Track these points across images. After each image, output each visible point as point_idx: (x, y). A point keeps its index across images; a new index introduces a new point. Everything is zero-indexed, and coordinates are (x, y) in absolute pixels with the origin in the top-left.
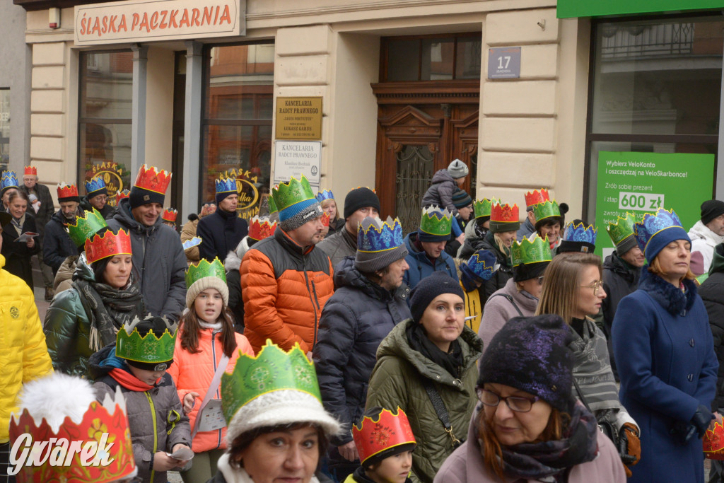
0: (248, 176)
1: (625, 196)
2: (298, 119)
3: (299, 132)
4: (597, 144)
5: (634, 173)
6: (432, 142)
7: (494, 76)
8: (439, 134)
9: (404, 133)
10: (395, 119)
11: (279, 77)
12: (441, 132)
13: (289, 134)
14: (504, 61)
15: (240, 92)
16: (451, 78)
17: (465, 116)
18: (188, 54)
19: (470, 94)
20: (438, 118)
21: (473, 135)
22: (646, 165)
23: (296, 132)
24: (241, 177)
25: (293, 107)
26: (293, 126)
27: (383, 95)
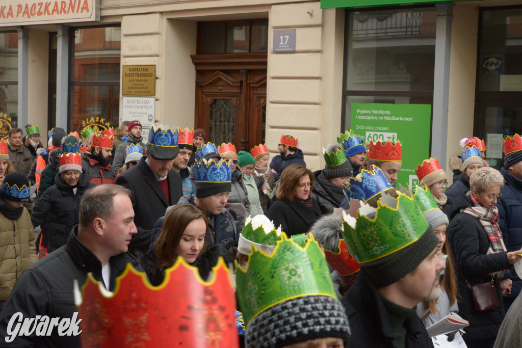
0: (103, 123)
1: (370, 134)
2: (138, 81)
3: (139, 90)
4: (350, 98)
5: (376, 118)
6: (234, 97)
7: (277, 50)
8: (239, 91)
9: (214, 91)
10: (208, 81)
11: (124, 51)
12: (241, 90)
13: (132, 92)
14: (285, 39)
15: (97, 62)
16: (247, 51)
17: (257, 78)
18: (58, 34)
19: (261, 62)
20: (238, 80)
21: (264, 92)
22: (384, 112)
23: (136, 90)
24: (99, 123)
25: (135, 72)
26: (135, 86)
27: (200, 63)
